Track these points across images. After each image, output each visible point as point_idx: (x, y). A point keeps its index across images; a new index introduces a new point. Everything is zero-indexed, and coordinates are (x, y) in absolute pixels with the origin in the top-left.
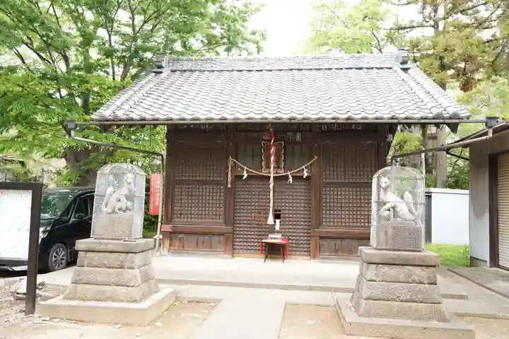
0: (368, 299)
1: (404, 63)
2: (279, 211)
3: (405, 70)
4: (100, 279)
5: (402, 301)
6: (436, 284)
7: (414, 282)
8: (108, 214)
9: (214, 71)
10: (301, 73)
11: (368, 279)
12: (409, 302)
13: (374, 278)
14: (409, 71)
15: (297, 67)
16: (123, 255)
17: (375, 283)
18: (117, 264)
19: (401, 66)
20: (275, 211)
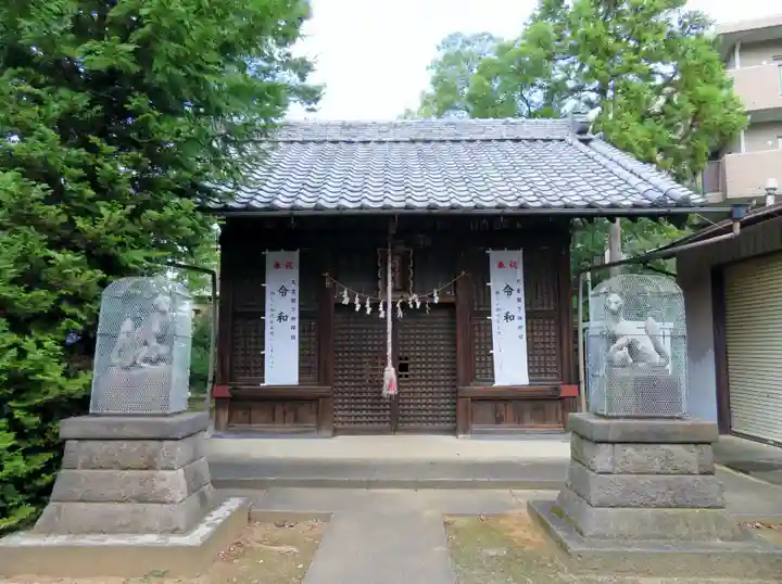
2: (406, 359)
3: (586, 142)
5: (658, 506)
6: (712, 473)
9: (292, 142)
10: (429, 146)
11: (599, 470)
14: (592, 144)
15: (422, 137)
17: (611, 477)
18: (141, 461)
19: (579, 136)
20: (399, 359)
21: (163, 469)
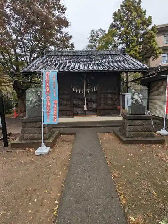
1: (123, 53)
3: (124, 55)
4: (32, 132)
11: (128, 125)
20: (86, 102)
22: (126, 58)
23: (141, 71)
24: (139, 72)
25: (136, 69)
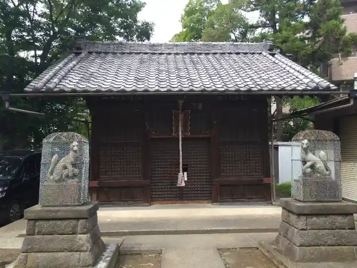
0: (301, 246)
1: (270, 50)
2: (187, 165)
3: (273, 55)
4: (51, 246)
6: (354, 229)
7: (337, 228)
8: (56, 181)
10: (194, 56)
11: (300, 228)
12: (334, 245)
13: (305, 228)
14: (276, 56)
16: (74, 222)
17: (306, 232)
18: (69, 230)
19: (269, 52)
20: (183, 165)
21: (80, 234)
22: (277, 61)
23: (316, 95)
24: (312, 96)
25: (303, 90)
